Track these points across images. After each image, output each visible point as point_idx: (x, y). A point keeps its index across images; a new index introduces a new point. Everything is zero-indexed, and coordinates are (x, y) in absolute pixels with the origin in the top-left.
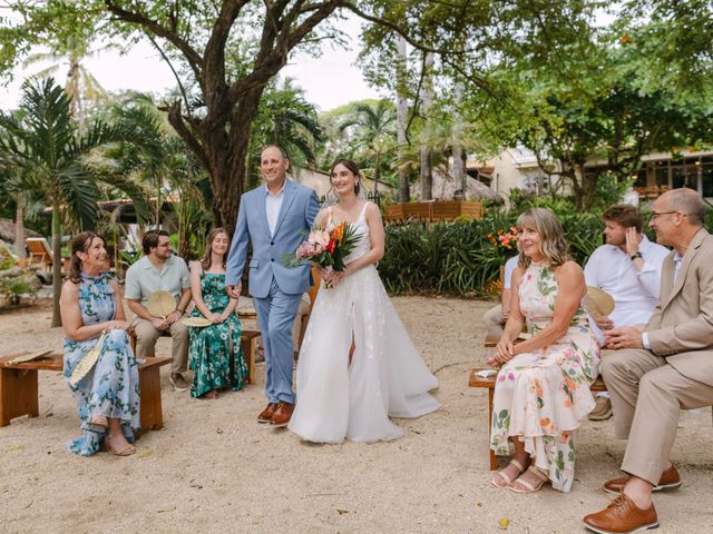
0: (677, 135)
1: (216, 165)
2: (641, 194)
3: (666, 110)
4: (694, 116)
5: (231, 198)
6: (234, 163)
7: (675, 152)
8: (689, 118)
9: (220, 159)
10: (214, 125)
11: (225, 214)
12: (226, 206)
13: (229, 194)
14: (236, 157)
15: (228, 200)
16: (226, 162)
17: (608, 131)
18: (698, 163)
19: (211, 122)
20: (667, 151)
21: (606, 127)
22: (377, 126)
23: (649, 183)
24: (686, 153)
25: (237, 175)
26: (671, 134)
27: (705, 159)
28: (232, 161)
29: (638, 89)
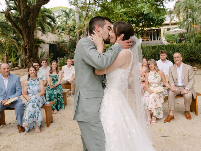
0: (152, 23)
1: (25, 33)
2: (143, 39)
3: (150, 17)
4: (157, 19)
5: (31, 43)
6: (32, 32)
7: (151, 28)
8: (155, 20)
9: (27, 31)
10: (24, 19)
11: (28, 49)
12: (29, 46)
13: (30, 43)
14: (32, 30)
15: (30, 44)
16: (29, 32)
17: (135, 22)
18: (155, 31)
19: (23, 18)
20: (149, 28)
21: (134, 20)
22: (69, 17)
23: (144, 36)
24: (154, 28)
25: (32, 36)
26: (150, 23)
27: (157, 30)
28: (31, 32)
29: (144, 12)
